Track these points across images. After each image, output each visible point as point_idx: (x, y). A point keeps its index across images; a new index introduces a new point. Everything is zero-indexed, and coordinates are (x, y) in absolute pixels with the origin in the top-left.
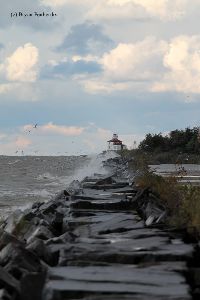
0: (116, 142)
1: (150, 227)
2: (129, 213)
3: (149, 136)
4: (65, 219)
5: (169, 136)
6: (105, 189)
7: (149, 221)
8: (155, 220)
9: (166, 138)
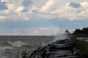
0: (67, 31)
1: (75, 55)
2: (68, 50)
3: (76, 29)
4: (47, 52)
5: (82, 30)
6: (61, 43)
7: (75, 53)
8: (77, 53)
9: (81, 30)
